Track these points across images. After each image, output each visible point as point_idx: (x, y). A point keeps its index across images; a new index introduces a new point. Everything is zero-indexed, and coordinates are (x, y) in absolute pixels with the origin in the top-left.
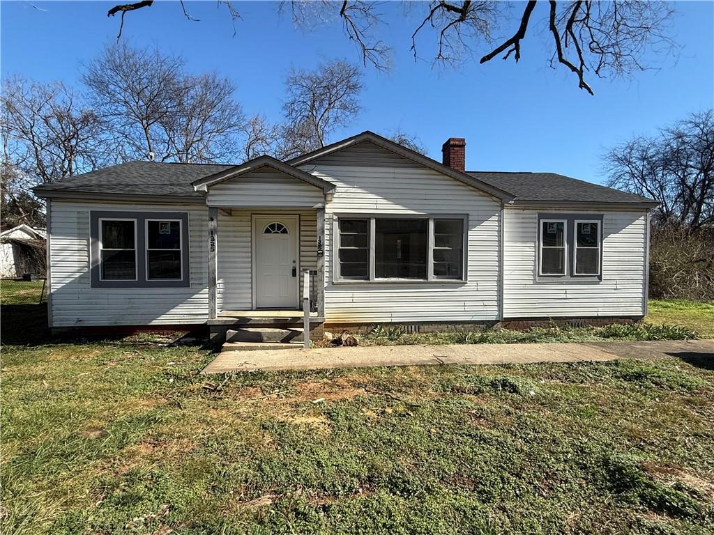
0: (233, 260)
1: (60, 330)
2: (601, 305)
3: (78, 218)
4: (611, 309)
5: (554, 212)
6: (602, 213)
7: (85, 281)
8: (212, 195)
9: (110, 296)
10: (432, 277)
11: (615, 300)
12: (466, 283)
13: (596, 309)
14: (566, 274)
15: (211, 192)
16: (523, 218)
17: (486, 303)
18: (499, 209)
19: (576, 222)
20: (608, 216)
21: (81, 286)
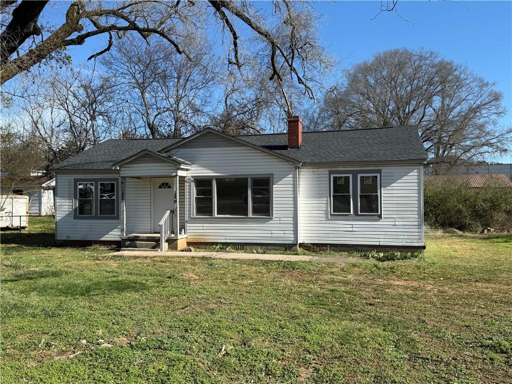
0: (141, 204)
1: (61, 242)
2: (382, 237)
3: (69, 182)
4: (391, 240)
5: (341, 169)
6: (380, 168)
7: (70, 216)
8: (122, 171)
9: (82, 224)
10: (250, 215)
11: (395, 233)
12: (272, 219)
13: (378, 240)
14: (352, 213)
15: (122, 169)
16: (318, 174)
17: (286, 232)
18: (294, 169)
19: (359, 176)
20: (385, 170)
21: (69, 218)
